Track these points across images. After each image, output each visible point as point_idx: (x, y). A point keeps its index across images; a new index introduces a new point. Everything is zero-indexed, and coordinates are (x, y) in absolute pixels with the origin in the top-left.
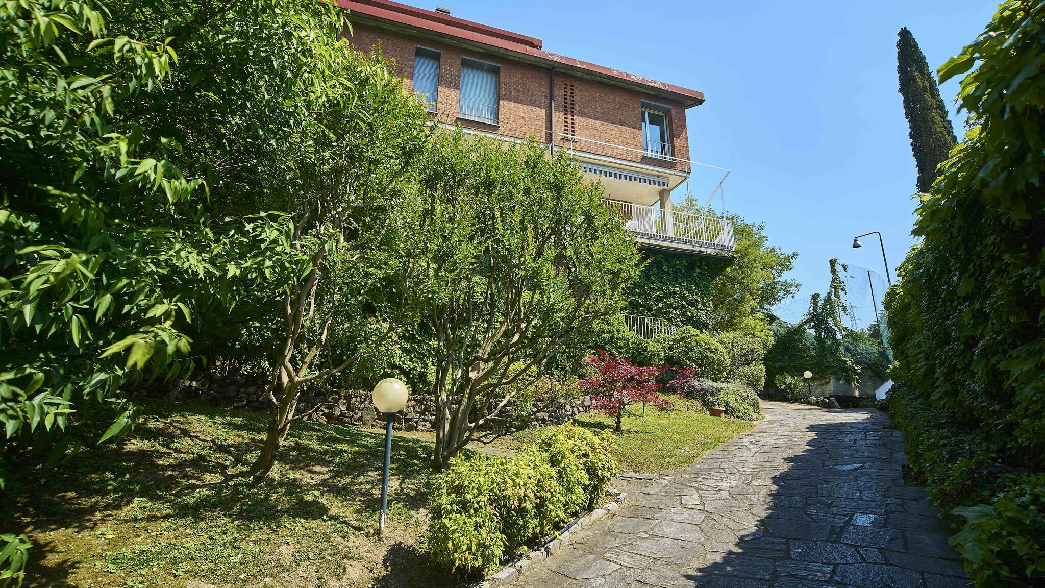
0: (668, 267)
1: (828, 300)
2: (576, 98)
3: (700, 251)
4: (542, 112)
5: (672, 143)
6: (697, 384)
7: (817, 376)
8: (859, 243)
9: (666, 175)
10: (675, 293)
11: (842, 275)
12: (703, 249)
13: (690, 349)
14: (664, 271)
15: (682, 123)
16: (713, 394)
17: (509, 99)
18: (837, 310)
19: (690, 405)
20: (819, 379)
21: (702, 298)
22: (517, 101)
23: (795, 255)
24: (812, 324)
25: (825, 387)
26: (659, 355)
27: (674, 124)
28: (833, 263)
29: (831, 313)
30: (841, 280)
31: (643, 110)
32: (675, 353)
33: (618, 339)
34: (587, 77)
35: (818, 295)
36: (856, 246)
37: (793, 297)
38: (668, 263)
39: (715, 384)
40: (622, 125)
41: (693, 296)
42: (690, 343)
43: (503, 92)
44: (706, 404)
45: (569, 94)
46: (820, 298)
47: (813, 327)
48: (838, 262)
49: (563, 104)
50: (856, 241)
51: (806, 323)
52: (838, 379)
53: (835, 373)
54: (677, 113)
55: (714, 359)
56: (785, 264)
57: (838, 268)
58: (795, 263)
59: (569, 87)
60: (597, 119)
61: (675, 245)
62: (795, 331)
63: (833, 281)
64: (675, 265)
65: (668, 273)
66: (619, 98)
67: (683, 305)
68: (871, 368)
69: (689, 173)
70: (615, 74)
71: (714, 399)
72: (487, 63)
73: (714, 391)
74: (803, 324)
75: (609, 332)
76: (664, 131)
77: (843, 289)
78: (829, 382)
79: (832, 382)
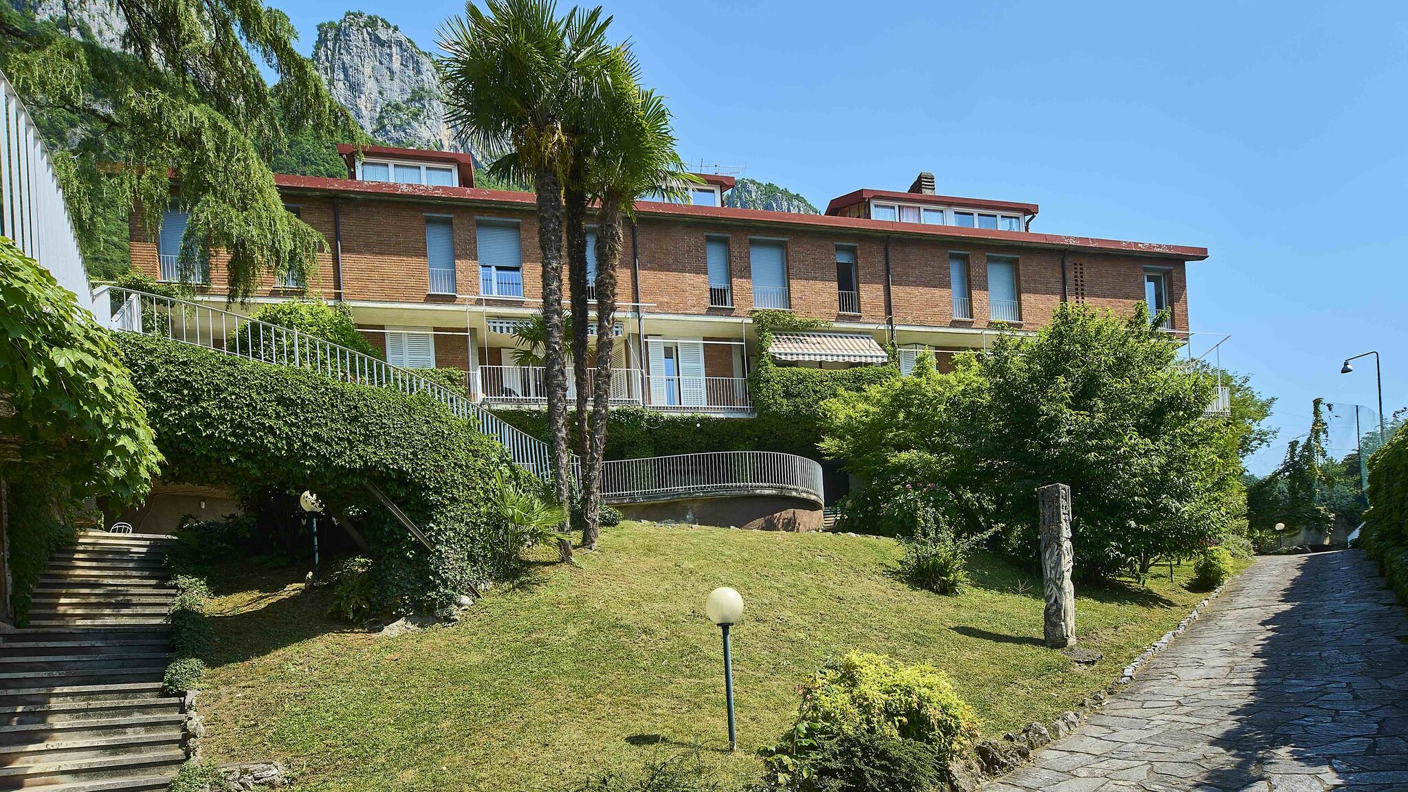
1: (1307, 447)
2: (1085, 277)
4: (1058, 299)
5: (1172, 308)
7: (1287, 528)
8: (1349, 366)
11: (1325, 415)
17: (1029, 292)
18: (1315, 454)
20: (1290, 531)
22: (1036, 292)
23: (1274, 399)
24: (1287, 474)
25: (1294, 538)
27: (1174, 287)
28: (1317, 403)
29: (1309, 461)
30: (1324, 421)
34: (1094, 251)
35: (1297, 442)
36: (1345, 370)
37: (1268, 446)
40: (1126, 298)
43: (1023, 285)
45: (1079, 275)
46: (1299, 445)
47: (1288, 477)
48: (1323, 401)
49: (1075, 286)
50: (1346, 364)
51: (1279, 473)
52: (1309, 529)
53: (1307, 524)
54: (1178, 272)
56: (1264, 410)
57: (1323, 408)
58: (1274, 408)
59: (1079, 267)
62: (1266, 482)
63: (1315, 424)
66: (1124, 268)
68: (1346, 515)
72: (1007, 256)
74: (1276, 474)
76: (1161, 293)
77: (1325, 432)
78: (1299, 533)
79: (1302, 532)
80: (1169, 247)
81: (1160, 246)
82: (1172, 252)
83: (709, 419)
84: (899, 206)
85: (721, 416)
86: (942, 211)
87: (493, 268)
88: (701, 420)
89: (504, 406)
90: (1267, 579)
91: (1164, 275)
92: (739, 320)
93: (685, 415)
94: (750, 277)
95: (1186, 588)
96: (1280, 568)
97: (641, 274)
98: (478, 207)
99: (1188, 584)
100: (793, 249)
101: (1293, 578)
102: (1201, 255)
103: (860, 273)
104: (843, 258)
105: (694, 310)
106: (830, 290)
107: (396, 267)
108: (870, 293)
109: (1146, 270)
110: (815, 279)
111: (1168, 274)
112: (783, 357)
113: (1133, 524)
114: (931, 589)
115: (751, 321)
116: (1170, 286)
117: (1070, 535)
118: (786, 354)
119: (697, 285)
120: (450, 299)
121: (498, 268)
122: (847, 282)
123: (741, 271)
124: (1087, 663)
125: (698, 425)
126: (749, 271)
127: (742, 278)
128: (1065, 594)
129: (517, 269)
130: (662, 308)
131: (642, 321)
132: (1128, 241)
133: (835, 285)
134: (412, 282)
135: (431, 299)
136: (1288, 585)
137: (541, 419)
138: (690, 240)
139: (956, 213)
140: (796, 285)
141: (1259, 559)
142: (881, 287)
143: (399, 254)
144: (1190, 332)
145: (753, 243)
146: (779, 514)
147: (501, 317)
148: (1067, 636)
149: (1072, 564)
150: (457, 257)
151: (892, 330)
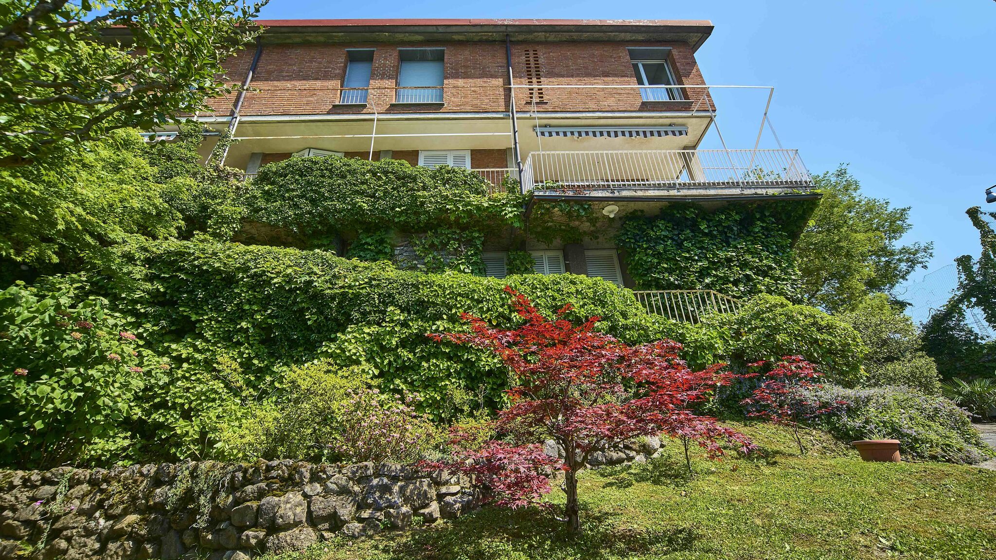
0: (709, 227)
1: (986, 262)
2: (541, 60)
3: (756, 194)
4: (499, 82)
5: (681, 83)
6: (808, 394)
9: (680, 121)
10: (729, 260)
12: (759, 191)
13: (776, 329)
14: (702, 232)
15: (689, 61)
16: (852, 412)
17: (456, 76)
19: (806, 440)
21: (778, 263)
22: (466, 76)
26: (711, 347)
27: (678, 64)
28: (973, 214)
31: (634, 62)
32: (747, 341)
33: (626, 327)
34: (552, 37)
35: (968, 258)
38: (708, 221)
39: (849, 392)
40: (606, 76)
41: (761, 261)
42: (774, 319)
43: (448, 71)
44: (843, 436)
45: (532, 59)
46: (972, 262)
47: (977, 304)
49: (525, 69)
55: (832, 343)
57: (984, 218)
59: (531, 53)
60: (572, 76)
61: (712, 192)
63: (984, 236)
64: (720, 221)
65: (709, 235)
66: (597, 51)
67: (747, 276)
69: (714, 111)
70: (584, 23)
71: (858, 423)
72: (429, 49)
73: (853, 405)
74: (955, 303)
75: (606, 318)
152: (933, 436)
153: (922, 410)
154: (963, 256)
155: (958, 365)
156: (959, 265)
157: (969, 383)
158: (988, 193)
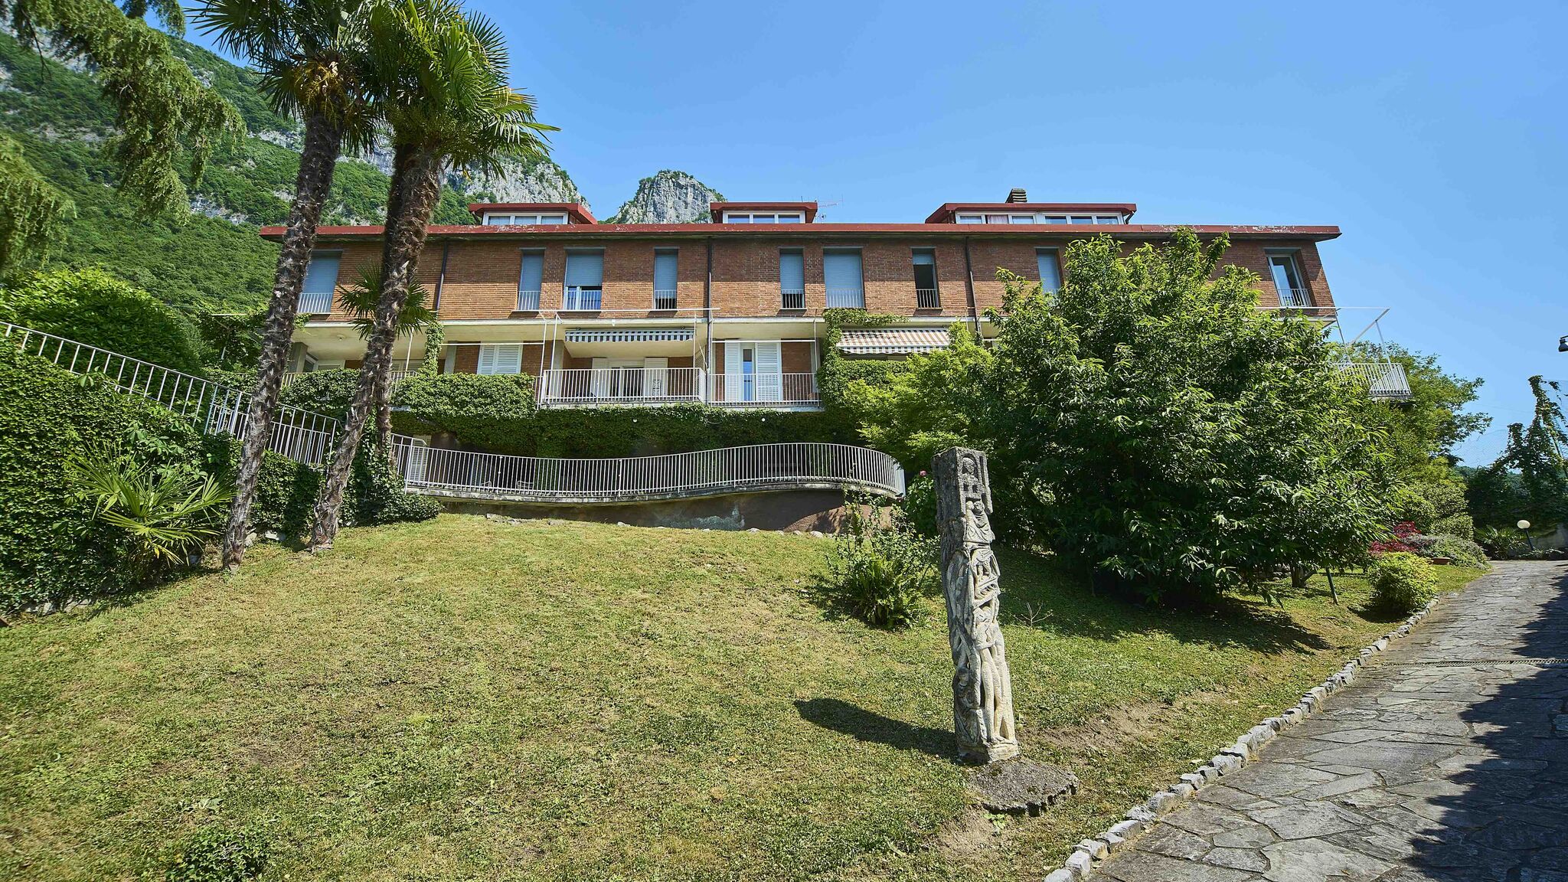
1: (1535, 429)
5: (1308, 287)
7: (1535, 526)
11: (1551, 395)
15: (1317, 263)
18: (1552, 441)
20: (1540, 530)
23: (1479, 382)
24: (1517, 462)
25: (1549, 538)
27: (1306, 266)
28: (1535, 382)
29: (1544, 446)
30: (1552, 401)
31: (1268, 257)
35: (1520, 426)
37: (1481, 432)
46: (1523, 429)
47: (1518, 466)
48: (1543, 379)
51: (1506, 461)
54: (1308, 252)
56: (1465, 394)
57: (1543, 386)
58: (1478, 391)
62: (1490, 473)
63: (1539, 404)
66: (1241, 252)
74: (1501, 463)
76: (1293, 273)
77: (1556, 413)
78: (1555, 532)
79: (1558, 531)
80: (1291, 228)
81: (1279, 228)
82: (1295, 232)
83: (774, 413)
84: (986, 216)
85: (788, 410)
86: (1032, 218)
87: (578, 288)
88: (766, 415)
89: (562, 406)
90: (1501, 601)
91: (1292, 256)
92: (811, 320)
93: (750, 410)
94: (823, 282)
95: (1361, 614)
96: (1525, 583)
97: (713, 285)
98: (569, 240)
99: (1365, 606)
100: (867, 255)
101: (1545, 601)
102: (1333, 234)
103: (939, 271)
104: (922, 261)
105: (764, 314)
106: (906, 291)
107: (488, 292)
108: (950, 290)
109: (1268, 252)
110: (891, 279)
111: (1297, 255)
112: (852, 351)
113: (1221, 519)
114: (864, 619)
115: (823, 321)
116: (1301, 264)
117: (990, 536)
118: (855, 348)
119: (769, 292)
120: (533, 315)
121: (583, 288)
122: (926, 281)
123: (814, 277)
124: (1016, 812)
125: (763, 420)
126: (823, 277)
127: (814, 283)
128: (980, 651)
129: (600, 288)
130: (733, 313)
131: (712, 325)
132: (1239, 225)
133: (913, 284)
134: (500, 303)
135: (516, 315)
136: (1535, 615)
137: (597, 417)
138: (764, 253)
139: (1047, 217)
140: (869, 285)
141: (1497, 566)
142: (963, 283)
143: (493, 281)
144: (1337, 308)
145: (827, 253)
146: (836, 510)
147: (580, 328)
148: (989, 740)
149: (997, 591)
150: (545, 280)
151: (976, 322)
152: (1464, 558)
153: (1460, 547)
154: (1516, 424)
155: (1493, 514)
156: (1510, 431)
157: (1498, 530)
158: (1562, 342)
